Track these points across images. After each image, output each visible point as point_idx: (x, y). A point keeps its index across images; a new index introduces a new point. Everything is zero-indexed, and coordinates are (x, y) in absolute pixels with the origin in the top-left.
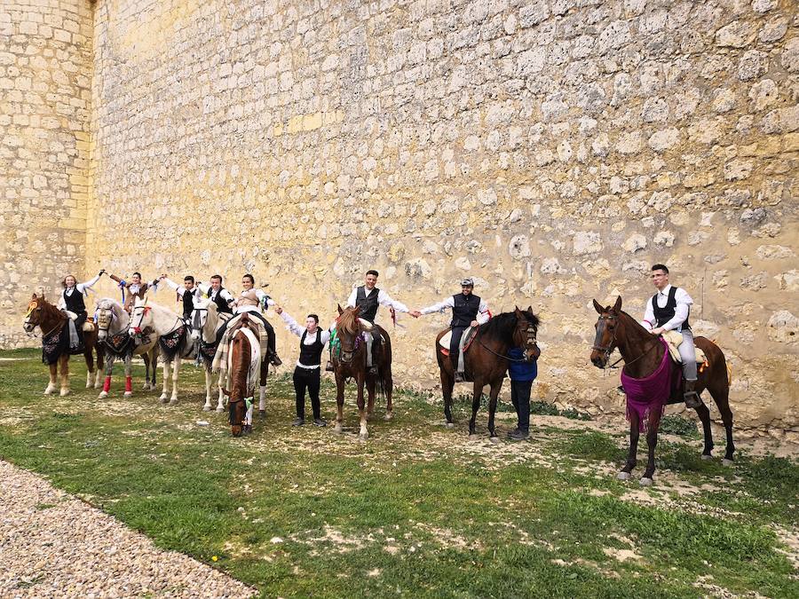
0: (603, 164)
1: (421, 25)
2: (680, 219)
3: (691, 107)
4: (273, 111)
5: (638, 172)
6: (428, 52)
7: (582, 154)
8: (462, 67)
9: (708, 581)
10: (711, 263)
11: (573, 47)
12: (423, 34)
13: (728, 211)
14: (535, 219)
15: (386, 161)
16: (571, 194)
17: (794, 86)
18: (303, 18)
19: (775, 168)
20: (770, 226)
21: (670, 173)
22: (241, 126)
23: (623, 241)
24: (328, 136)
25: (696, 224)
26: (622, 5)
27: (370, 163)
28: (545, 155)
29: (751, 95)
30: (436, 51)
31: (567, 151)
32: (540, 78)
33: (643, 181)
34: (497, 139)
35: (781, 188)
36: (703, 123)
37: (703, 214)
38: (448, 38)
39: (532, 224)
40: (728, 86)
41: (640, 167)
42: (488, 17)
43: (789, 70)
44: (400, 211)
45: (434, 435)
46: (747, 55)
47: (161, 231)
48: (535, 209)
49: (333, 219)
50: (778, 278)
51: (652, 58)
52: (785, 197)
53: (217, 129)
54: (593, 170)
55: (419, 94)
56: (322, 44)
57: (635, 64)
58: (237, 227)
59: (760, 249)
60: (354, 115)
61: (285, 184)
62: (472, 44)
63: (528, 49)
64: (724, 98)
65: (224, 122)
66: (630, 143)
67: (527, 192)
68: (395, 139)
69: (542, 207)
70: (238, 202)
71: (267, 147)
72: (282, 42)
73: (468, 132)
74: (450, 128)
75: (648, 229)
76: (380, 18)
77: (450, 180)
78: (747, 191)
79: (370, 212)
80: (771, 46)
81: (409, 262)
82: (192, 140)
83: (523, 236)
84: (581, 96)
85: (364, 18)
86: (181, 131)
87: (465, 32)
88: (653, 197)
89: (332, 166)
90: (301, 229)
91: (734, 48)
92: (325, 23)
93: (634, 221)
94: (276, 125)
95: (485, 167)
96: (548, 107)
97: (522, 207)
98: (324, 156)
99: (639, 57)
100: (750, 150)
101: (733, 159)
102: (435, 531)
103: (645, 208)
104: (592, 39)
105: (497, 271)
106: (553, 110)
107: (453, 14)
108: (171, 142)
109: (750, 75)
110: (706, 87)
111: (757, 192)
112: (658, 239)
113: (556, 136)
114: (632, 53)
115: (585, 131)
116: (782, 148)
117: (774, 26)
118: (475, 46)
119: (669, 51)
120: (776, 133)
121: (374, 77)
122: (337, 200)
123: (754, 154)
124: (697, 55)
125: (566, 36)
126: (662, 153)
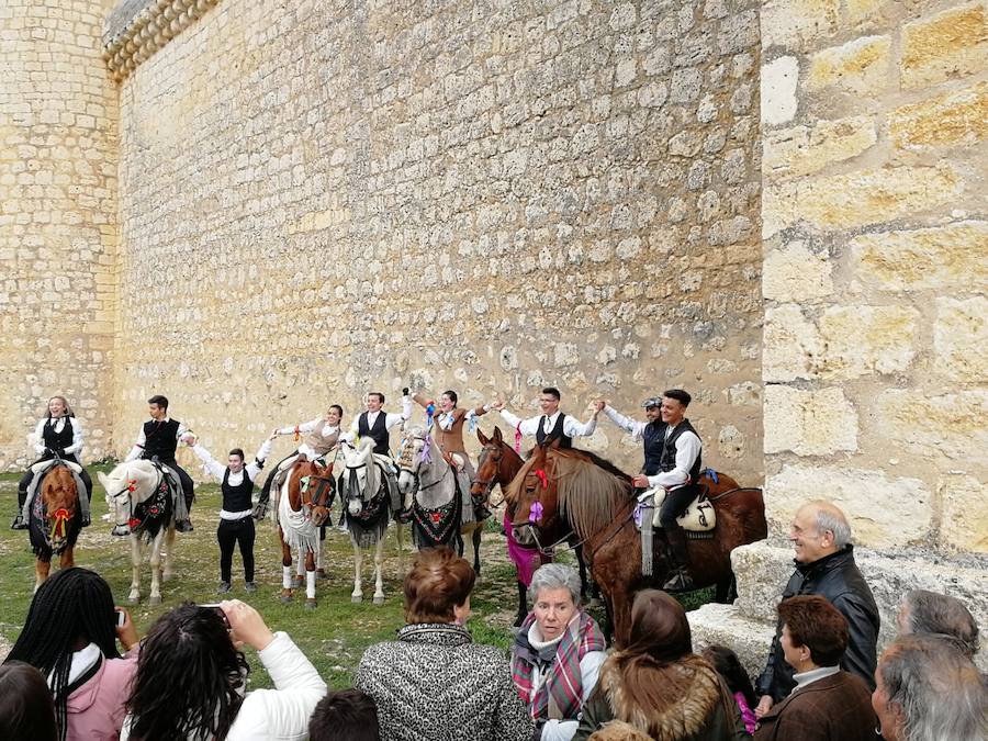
0: (578, 273)
1: (419, 120)
2: (643, 331)
3: (650, 216)
5: (608, 281)
6: (425, 149)
7: (560, 263)
8: (455, 166)
10: (670, 376)
11: (550, 149)
12: (420, 130)
13: (683, 324)
14: (521, 329)
16: (551, 304)
17: (732, 199)
18: (314, 108)
19: (721, 281)
20: (718, 340)
21: (634, 283)
22: (258, 223)
23: (597, 352)
24: (337, 236)
25: (657, 335)
26: (591, 108)
27: (375, 266)
28: (528, 263)
29: (699, 206)
30: (432, 149)
31: (547, 258)
32: (522, 180)
33: (612, 290)
34: (487, 245)
35: (725, 301)
36: (661, 233)
37: (663, 326)
38: (442, 135)
39: (519, 335)
40: (680, 195)
41: (610, 276)
42: (477, 115)
43: (728, 182)
44: (404, 318)
46: (695, 165)
47: (185, 336)
48: (521, 319)
49: (344, 326)
50: (725, 392)
51: (617, 164)
52: (729, 310)
53: (236, 226)
54: (570, 279)
55: (418, 194)
56: (331, 137)
57: (603, 169)
58: (256, 334)
59: (710, 363)
60: (360, 214)
61: (300, 286)
62: (464, 142)
63: (512, 150)
64: (678, 207)
65: (242, 218)
66: (599, 252)
67: (514, 301)
68: (399, 240)
69: (527, 317)
70: (256, 307)
71: (282, 245)
72: (294, 132)
73: (462, 236)
74: (446, 231)
75: (617, 341)
76: (382, 111)
77: (446, 287)
78: (698, 304)
79: (377, 320)
80: (712, 157)
81: (414, 372)
82: (213, 236)
83: (511, 347)
84: (558, 201)
85: (369, 110)
86: (202, 226)
87: (457, 130)
88: (621, 307)
89: (341, 269)
90: (315, 336)
91: (684, 157)
92: (332, 113)
93: (605, 331)
94: (290, 222)
95: (477, 273)
97: (510, 317)
98: (334, 258)
99: (606, 162)
100: (699, 261)
101: (686, 270)
104: (566, 142)
105: (491, 383)
106: (534, 214)
107: (446, 110)
108: (193, 238)
109: (697, 186)
110: (662, 196)
111: (707, 304)
112: (626, 352)
113: (538, 242)
114: (600, 158)
115: (563, 237)
116: (725, 260)
117: (715, 138)
118: (466, 145)
119: (631, 157)
120: (720, 245)
121: (377, 174)
122: (347, 305)
123: (703, 265)
124: (653, 163)
125: (544, 137)
126: (627, 262)
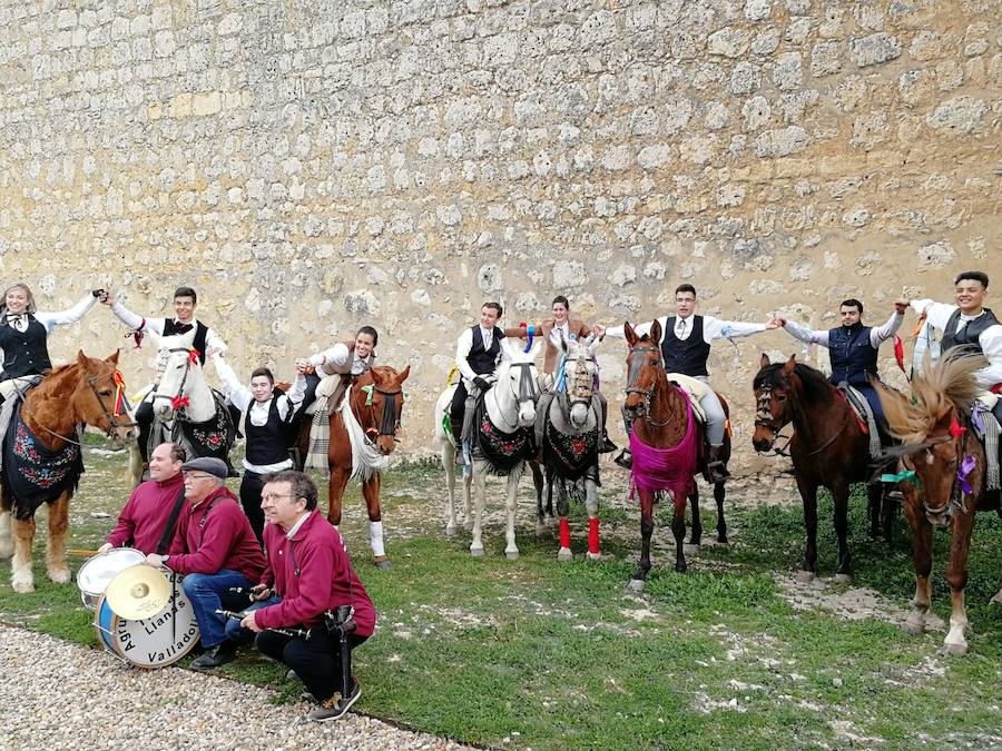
0: (587, 182)
2: (671, 248)
3: (683, 122)
4: (145, 84)
5: (626, 192)
6: (368, 24)
7: (562, 168)
8: (414, 48)
9: (721, 629)
10: (703, 298)
11: (551, 36)
13: (721, 241)
14: (508, 244)
15: (315, 163)
16: (550, 215)
17: (787, 106)
19: (768, 196)
20: (763, 259)
21: (660, 195)
22: (95, 103)
23: (610, 272)
24: (231, 125)
25: (689, 254)
27: (292, 165)
28: (521, 168)
29: (744, 113)
30: (378, 25)
31: (544, 163)
32: (511, 71)
33: (632, 203)
34: (460, 144)
35: (773, 218)
36: (696, 140)
37: (696, 244)
38: (394, 8)
39: (505, 251)
40: (721, 100)
41: (628, 187)
43: (781, 87)
44: (335, 228)
45: (401, 508)
46: (740, 67)
48: (508, 233)
49: (242, 237)
51: (641, 59)
52: (777, 228)
53: (58, 103)
54: (576, 188)
55: (357, 79)
57: (622, 65)
58: (97, 243)
59: (752, 284)
60: (267, 99)
61: (169, 187)
62: (426, 20)
63: (496, 34)
64: (717, 113)
65: (68, 95)
66: (615, 159)
67: (498, 212)
68: (327, 134)
69: (516, 231)
70: (96, 209)
71: (138, 134)
73: (423, 132)
74: (401, 126)
75: (638, 259)
77: (402, 192)
78: (739, 220)
79: (294, 230)
80: (763, 59)
81: (351, 294)
82: (17, 115)
83: (494, 265)
84: (560, 98)
87: (415, 3)
88: (643, 222)
89: (238, 167)
90: (196, 248)
91: (726, 57)
93: (622, 248)
94: (151, 104)
95: (445, 177)
96: (522, 108)
97: (492, 229)
98: (226, 152)
99: (626, 57)
100: (742, 174)
101: (726, 183)
102: (443, 612)
103: (635, 234)
104: (572, 30)
105: (463, 307)
106: (527, 112)
109: (742, 90)
110: (698, 99)
111: (750, 221)
112: (649, 270)
113: (532, 144)
114: (618, 51)
115: (566, 141)
116: (774, 173)
117: (766, 38)
118: (429, 23)
119: (659, 53)
120: (769, 157)
121: (294, 51)
122: (247, 212)
123: (746, 178)
124: (688, 62)
125: (541, 23)
126: (652, 172)
